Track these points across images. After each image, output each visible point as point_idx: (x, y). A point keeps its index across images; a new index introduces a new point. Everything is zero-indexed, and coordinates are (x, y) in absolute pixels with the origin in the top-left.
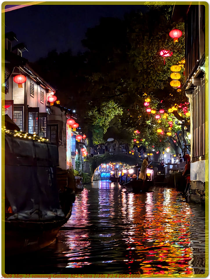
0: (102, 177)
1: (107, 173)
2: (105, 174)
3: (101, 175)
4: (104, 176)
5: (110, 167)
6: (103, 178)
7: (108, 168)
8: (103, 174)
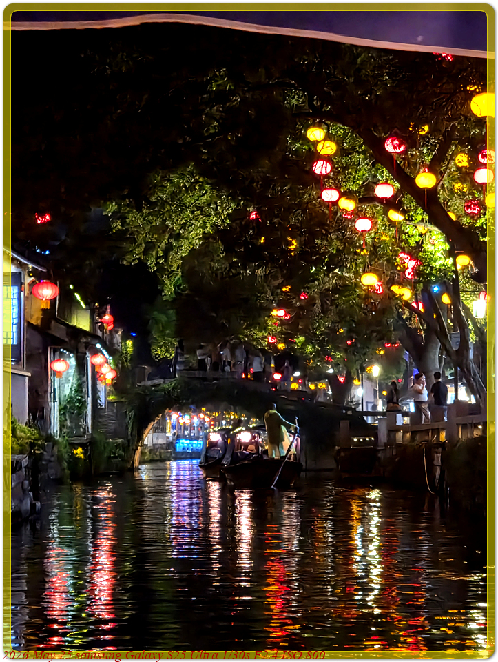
0: (178, 450)
1: (191, 439)
2: (188, 442)
3: (177, 445)
4: (183, 449)
5: (203, 424)
6: (183, 453)
7: (198, 427)
8: (182, 444)
